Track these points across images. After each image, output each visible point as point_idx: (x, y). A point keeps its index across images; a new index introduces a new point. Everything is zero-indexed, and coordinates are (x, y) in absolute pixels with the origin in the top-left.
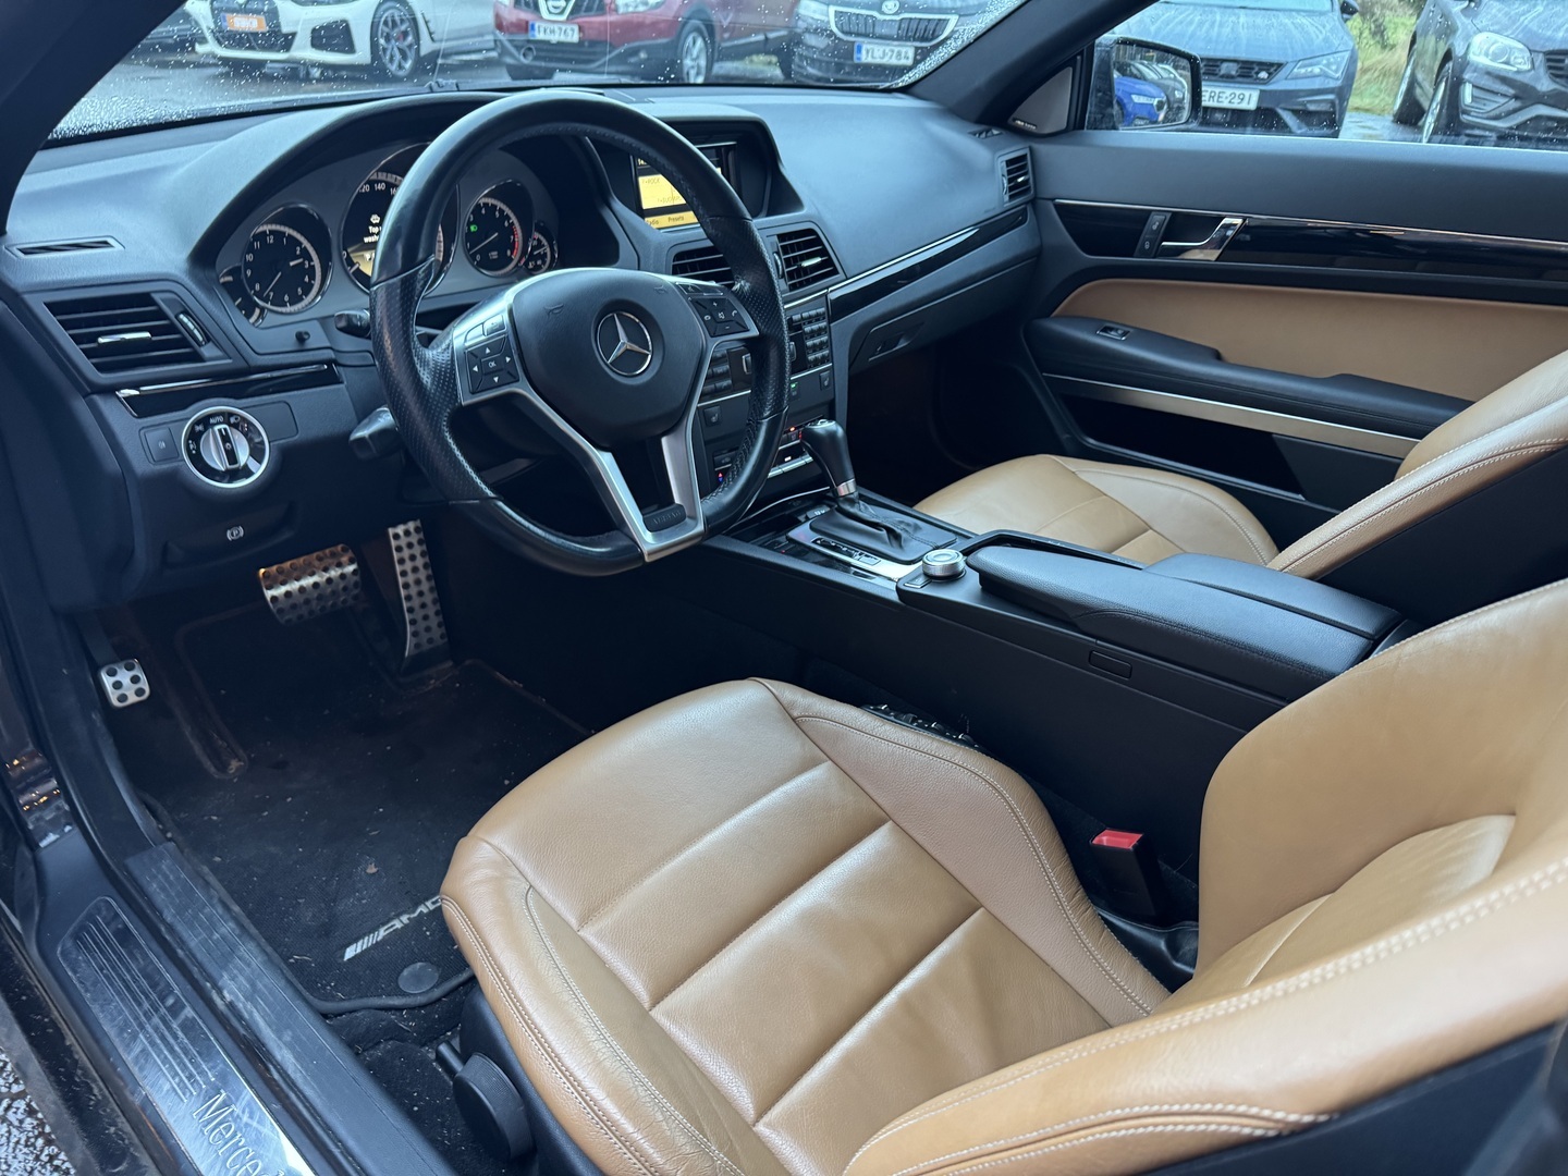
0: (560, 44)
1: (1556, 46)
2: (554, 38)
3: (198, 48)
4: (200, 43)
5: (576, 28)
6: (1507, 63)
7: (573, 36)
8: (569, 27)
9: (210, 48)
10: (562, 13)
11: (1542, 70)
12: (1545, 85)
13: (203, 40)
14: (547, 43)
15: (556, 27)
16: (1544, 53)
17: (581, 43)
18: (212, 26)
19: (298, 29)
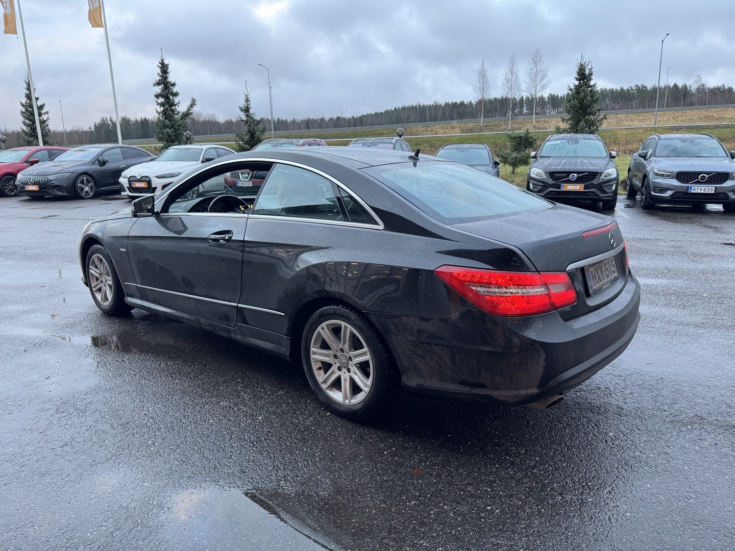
0: (246, 187)
1: (552, 171)
2: (244, 186)
3: (122, 193)
4: (123, 192)
5: (251, 182)
6: (541, 176)
7: (250, 184)
8: (249, 182)
9: (128, 193)
10: (247, 178)
11: (549, 178)
12: (551, 182)
13: (125, 191)
14: (242, 187)
15: (245, 182)
16: (549, 173)
17: (253, 187)
18: (128, 186)
19: (158, 186)
